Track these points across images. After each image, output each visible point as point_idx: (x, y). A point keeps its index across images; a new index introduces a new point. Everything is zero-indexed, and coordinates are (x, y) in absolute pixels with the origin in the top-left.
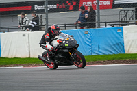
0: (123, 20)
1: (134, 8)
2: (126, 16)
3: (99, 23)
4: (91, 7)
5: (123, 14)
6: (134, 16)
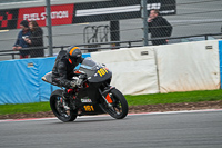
0: (91, 42)
1: (108, 23)
2: (95, 36)
3: (52, 48)
4: (35, 23)
5: (91, 32)
6: (109, 35)
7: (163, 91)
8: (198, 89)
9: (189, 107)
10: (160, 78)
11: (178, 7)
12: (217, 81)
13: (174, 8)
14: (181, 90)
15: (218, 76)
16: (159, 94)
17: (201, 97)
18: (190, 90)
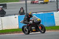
7: (3, 29)
8: (13, 28)
9: (11, 33)
10: (3, 26)
11: (7, 7)
12: (18, 26)
13: (6, 7)
14: (8, 29)
15: (18, 25)
16: (2, 30)
17: (14, 31)
18: (11, 29)
